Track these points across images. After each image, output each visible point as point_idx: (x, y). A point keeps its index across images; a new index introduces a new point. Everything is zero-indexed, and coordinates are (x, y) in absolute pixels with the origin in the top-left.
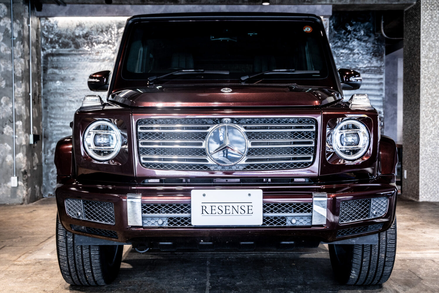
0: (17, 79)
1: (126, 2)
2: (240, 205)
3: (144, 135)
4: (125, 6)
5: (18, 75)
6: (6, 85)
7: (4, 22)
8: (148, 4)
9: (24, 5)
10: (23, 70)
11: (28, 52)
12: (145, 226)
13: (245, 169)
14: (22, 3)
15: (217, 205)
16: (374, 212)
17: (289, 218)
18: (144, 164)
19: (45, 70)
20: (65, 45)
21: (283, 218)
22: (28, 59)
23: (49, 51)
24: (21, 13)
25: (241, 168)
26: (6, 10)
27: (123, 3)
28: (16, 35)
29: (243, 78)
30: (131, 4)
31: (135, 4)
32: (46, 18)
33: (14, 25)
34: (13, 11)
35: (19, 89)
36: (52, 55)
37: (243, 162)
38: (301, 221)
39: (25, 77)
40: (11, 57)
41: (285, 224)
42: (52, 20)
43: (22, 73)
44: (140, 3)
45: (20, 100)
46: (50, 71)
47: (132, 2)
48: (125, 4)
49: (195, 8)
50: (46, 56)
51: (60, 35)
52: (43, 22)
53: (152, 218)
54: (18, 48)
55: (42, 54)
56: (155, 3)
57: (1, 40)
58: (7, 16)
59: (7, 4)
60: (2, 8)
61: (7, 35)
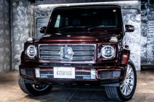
0: (26, 27)
2: (68, 72)
6: (23, 30)
10: (28, 24)
12: (41, 78)
13: (72, 61)
14: (27, 1)
16: (115, 76)
17: (84, 77)
18: (42, 59)
19: (37, 23)
20: (43, 15)
21: (82, 76)
22: (30, 20)
24: (27, 5)
28: (26, 12)
32: (37, 5)
33: (25, 9)
35: (27, 31)
36: (39, 18)
37: (71, 59)
38: (88, 78)
39: (29, 26)
40: (24, 20)
42: (39, 6)
45: (27, 35)
46: (38, 24)
51: (41, 11)
52: (36, 7)
53: (43, 75)
54: (26, 16)
55: (36, 18)
57: (20, 14)
58: (23, 5)
59: (23, 2)
60: (21, 3)
61: (23, 12)
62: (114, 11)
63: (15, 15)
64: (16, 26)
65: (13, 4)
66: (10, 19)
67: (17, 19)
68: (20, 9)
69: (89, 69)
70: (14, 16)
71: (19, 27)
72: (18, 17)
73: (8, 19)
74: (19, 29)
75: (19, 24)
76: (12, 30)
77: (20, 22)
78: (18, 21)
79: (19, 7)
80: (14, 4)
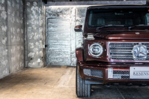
0: (40, 27)
5: (40, 25)
6: (37, 29)
10: (42, 24)
12: (114, 78)
14: (42, 1)
19: (48, 23)
22: (43, 20)
23: (49, 17)
24: (41, 5)
28: (40, 12)
29: (130, 28)
32: (48, 6)
33: (39, 9)
35: (41, 30)
37: (146, 58)
39: (42, 26)
40: (38, 20)
42: (50, 7)
45: (41, 34)
50: (48, 19)
51: (52, 12)
52: (47, 7)
53: (116, 76)
54: (40, 16)
55: (47, 18)
56: (85, 1)
57: (34, 14)
58: (37, 6)
59: (37, 3)
60: (35, 3)
61: (37, 12)
63: (29, 14)
64: (30, 25)
65: (27, 4)
67: (31, 19)
68: (34, 9)
70: (28, 16)
71: (33, 26)
72: (32, 17)
73: (23, 18)
74: (32, 28)
75: (33, 23)
76: (25, 29)
77: (34, 21)
78: (32, 20)
79: (33, 7)
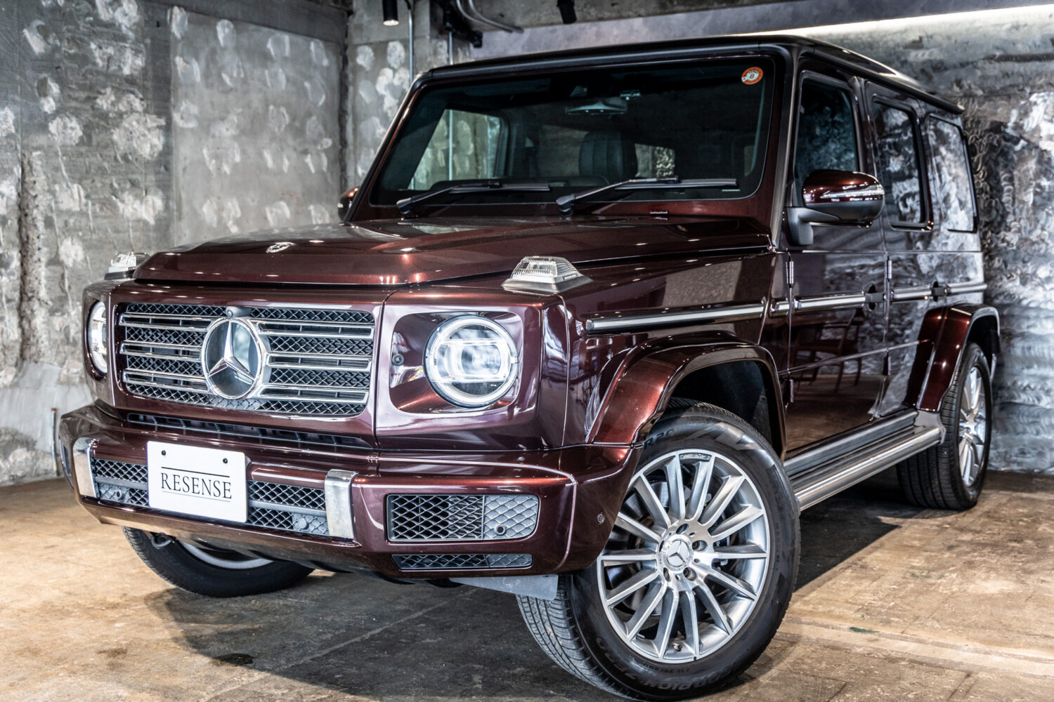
1: (631, 13)
2: (213, 478)
3: (132, 332)
4: (630, 21)
5: (421, 181)
7: (400, 78)
8: (674, 12)
9: (434, 41)
10: (429, 169)
11: (446, 133)
12: (103, 498)
13: (261, 408)
14: (428, 37)
15: (182, 474)
16: (495, 527)
17: (295, 517)
18: (129, 384)
21: (286, 514)
22: (445, 148)
24: (426, 58)
25: (257, 405)
26: (403, 54)
27: (624, 14)
29: (561, 201)
30: (640, 16)
31: (649, 15)
34: (413, 54)
37: (258, 394)
38: (317, 524)
41: (292, 527)
43: (427, 176)
44: (658, 11)
47: (642, 11)
48: (629, 17)
49: (778, 9)
53: (111, 486)
56: (687, 8)
58: (405, 65)
59: (405, 43)
60: (396, 51)
62: (752, 76)
63: (367, 116)
65: (361, 60)
66: (343, 142)
68: (390, 87)
69: (322, 467)
70: (362, 126)
73: (328, 142)
79: (388, 72)
80: (364, 58)
